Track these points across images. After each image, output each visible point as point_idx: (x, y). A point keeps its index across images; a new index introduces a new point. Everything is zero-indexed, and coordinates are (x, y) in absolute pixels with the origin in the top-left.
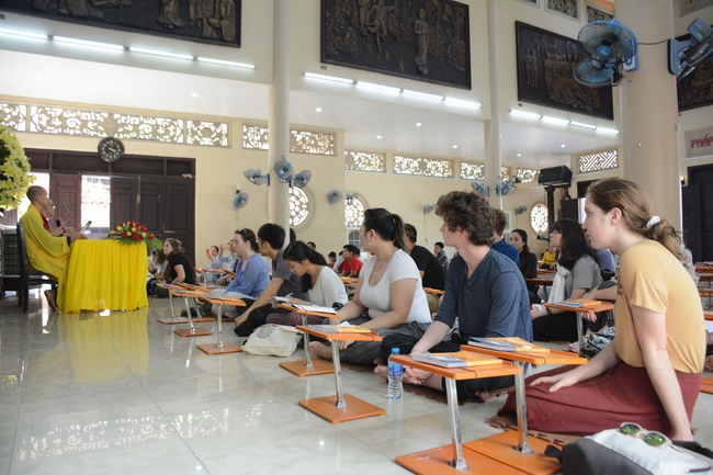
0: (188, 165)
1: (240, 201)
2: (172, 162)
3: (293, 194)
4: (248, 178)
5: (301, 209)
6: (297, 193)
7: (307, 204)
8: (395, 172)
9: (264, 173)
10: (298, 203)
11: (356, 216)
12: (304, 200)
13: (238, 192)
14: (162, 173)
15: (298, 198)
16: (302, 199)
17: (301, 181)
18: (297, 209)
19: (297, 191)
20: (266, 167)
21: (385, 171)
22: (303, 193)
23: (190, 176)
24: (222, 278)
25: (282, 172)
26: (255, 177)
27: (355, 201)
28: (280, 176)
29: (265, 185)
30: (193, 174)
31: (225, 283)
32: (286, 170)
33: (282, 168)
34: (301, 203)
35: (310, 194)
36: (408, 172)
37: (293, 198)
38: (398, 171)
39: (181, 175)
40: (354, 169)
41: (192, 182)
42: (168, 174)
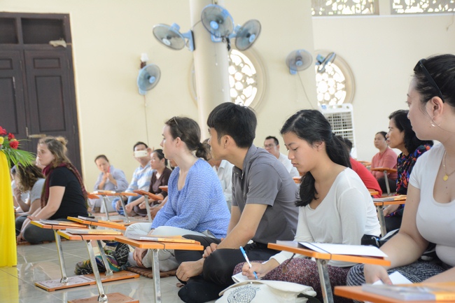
0: (58, 26)
1: (148, 78)
2: (29, 21)
3: (231, 63)
4: (160, 39)
5: (246, 85)
6: (237, 61)
7: (255, 77)
8: (394, 12)
9: (185, 30)
10: (239, 76)
11: (332, 91)
12: (250, 70)
13: (143, 65)
14: (16, 41)
15: (239, 69)
16: (245, 70)
17: (245, 37)
18: (240, 86)
19: (236, 55)
20: (187, 20)
21: (377, 13)
22: (247, 60)
23: (63, 43)
24: (130, 204)
25: (214, 25)
26: (171, 36)
27: (330, 67)
28: (212, 33)
29: (187, 50)
30: (68, 38)
31: (140, 212)
32: (220, 20)
33: (215, 19)
34: (245, 77)
35: (258, 61)
36: (417, 9)
37: (232, 70)
38: (400, 10)
39: (48, 42)
40: (324, 14)
41: (67, 53)
42: (25, 42)
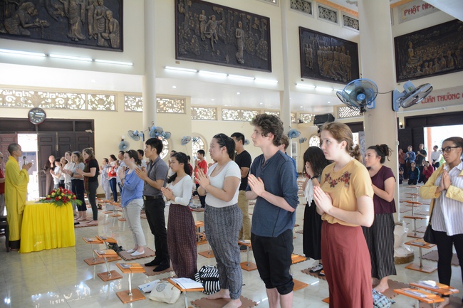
0: (89, 124)
2: (78, 122)
4: (131, 136)
7: (168, 145)
8: (223, 120)
12: (165, 143)
13: (123, 140)
14: (72, 130)
23: (91, 131)
30: (93, 129)
36: (231, 119)
38: (225, 118)
39: (84, 131)
40: (197, 119)
41: (92, 135)
42: (76, 131)
